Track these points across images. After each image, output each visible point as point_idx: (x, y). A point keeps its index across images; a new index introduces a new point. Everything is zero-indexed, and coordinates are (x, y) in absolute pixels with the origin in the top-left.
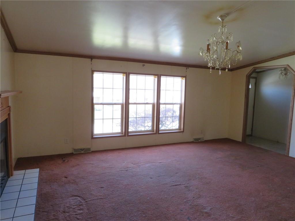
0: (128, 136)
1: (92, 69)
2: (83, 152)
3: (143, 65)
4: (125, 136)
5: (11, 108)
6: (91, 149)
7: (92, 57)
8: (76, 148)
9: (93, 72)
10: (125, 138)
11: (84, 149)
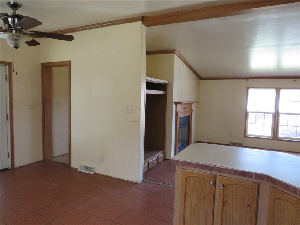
0: (276, 140)
1: (247, 86)
2: (236, 145)
3: (295, 81)
4: (273, 139)
5: (193, 110)
6: (243, 144)
7: (247, 78)
8: (233, 141)
9: (248, 88)
10: (273, 141)
11: (238, 143)
